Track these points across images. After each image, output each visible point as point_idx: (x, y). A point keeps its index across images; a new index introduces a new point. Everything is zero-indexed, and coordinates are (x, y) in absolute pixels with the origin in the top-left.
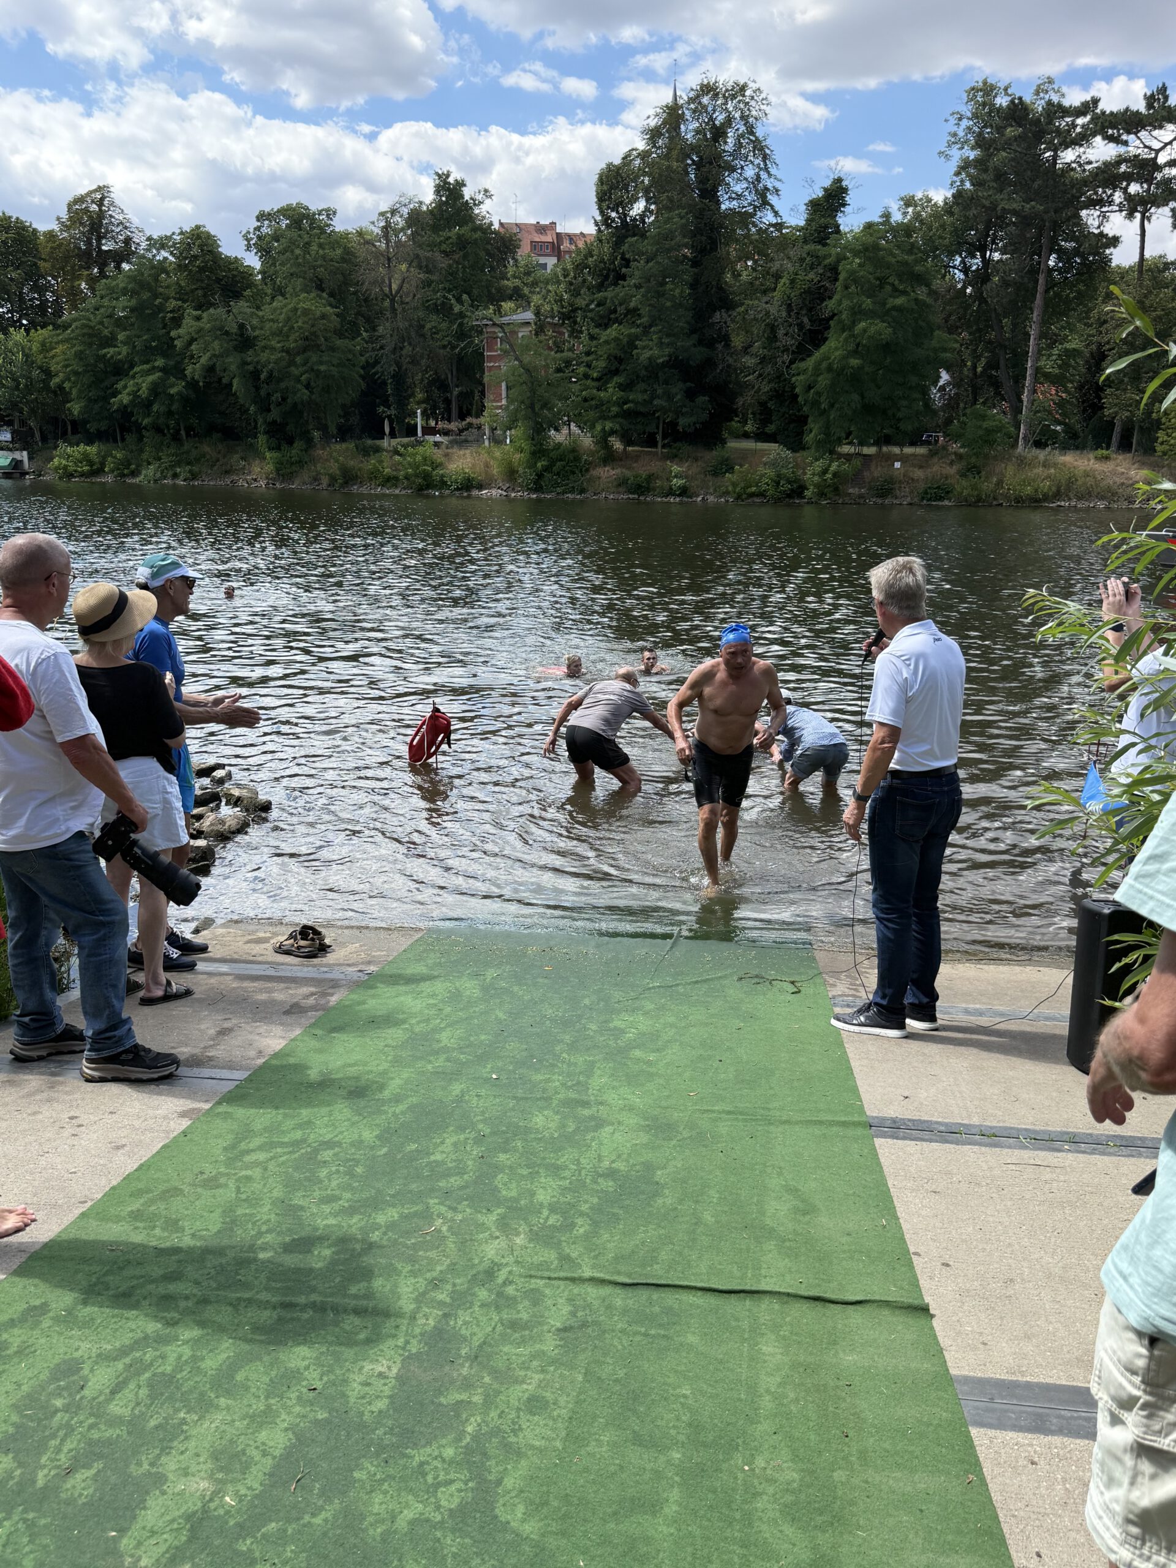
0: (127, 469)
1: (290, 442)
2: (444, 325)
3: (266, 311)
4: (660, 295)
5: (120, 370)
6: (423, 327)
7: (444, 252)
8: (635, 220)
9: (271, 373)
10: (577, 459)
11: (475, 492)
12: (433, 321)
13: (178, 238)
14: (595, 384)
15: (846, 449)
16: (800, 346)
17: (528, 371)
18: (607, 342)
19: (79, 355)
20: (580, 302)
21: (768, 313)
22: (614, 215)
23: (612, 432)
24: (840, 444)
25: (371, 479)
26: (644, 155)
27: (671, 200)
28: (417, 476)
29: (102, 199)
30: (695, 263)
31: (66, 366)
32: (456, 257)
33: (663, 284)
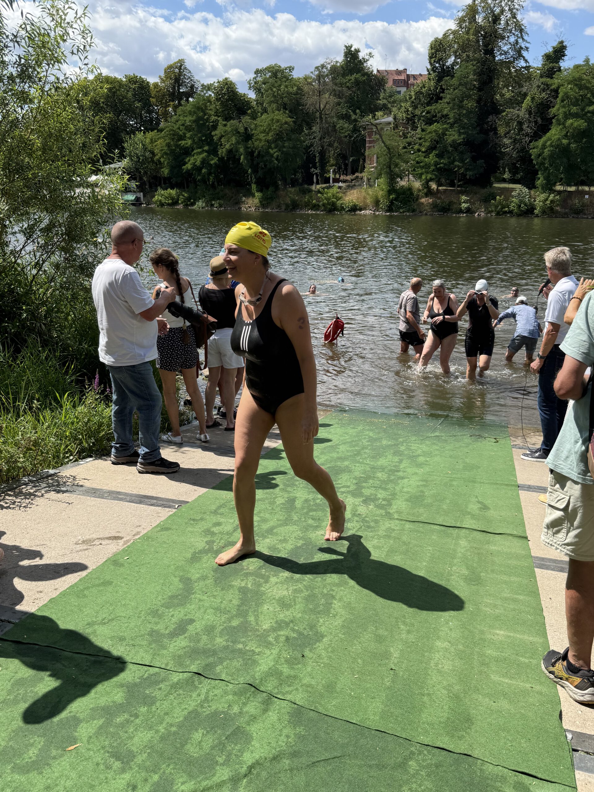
0: (189, 202)
1: (267, 188)
2: (346, 125)
3: (258, 121)
4: (461, 107)
5: (187, 152)
6: (335, 126)
7: (348, 87)
8: (449, 67)
9: (259, 152)
10: (412, 194)
11: (358, 212)
12: (342, 124)
13: (216, 84)
14: (424, 154)
15: (559, 188)
16: (535, 133)
17: (388, 149)
18: (430, 132)
19: (168, 145)
20: (418, 112)
21: (518, 116)
22: (437, 65)
23: (431, 180)
24: (555, 184)
25: (306, 206)
26: (454, 32)
27: (468, 56)
28: (328, 204)
29: (181, 66)
30: (480, 89)
31: (162, 150)
32: (354, 89)
33: (462, 102)
